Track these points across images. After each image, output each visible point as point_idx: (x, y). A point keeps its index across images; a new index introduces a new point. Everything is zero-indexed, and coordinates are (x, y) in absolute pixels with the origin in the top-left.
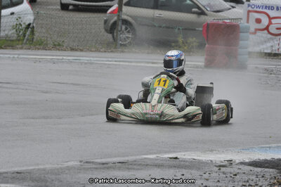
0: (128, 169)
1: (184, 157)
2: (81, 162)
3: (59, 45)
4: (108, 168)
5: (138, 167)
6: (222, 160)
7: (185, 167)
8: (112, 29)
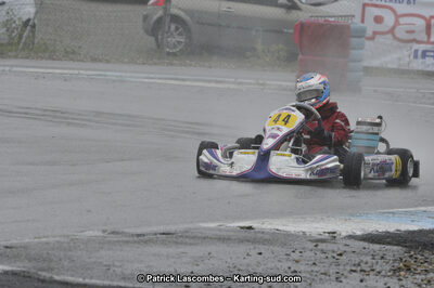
0: (177, 243)
1: (264, 226)
2: (104, 231)
3: (74, 52)
4: (146, 242)
5: (192, 241)
6: (321, 231)
7: (264, 242)
8: (155, 29)
